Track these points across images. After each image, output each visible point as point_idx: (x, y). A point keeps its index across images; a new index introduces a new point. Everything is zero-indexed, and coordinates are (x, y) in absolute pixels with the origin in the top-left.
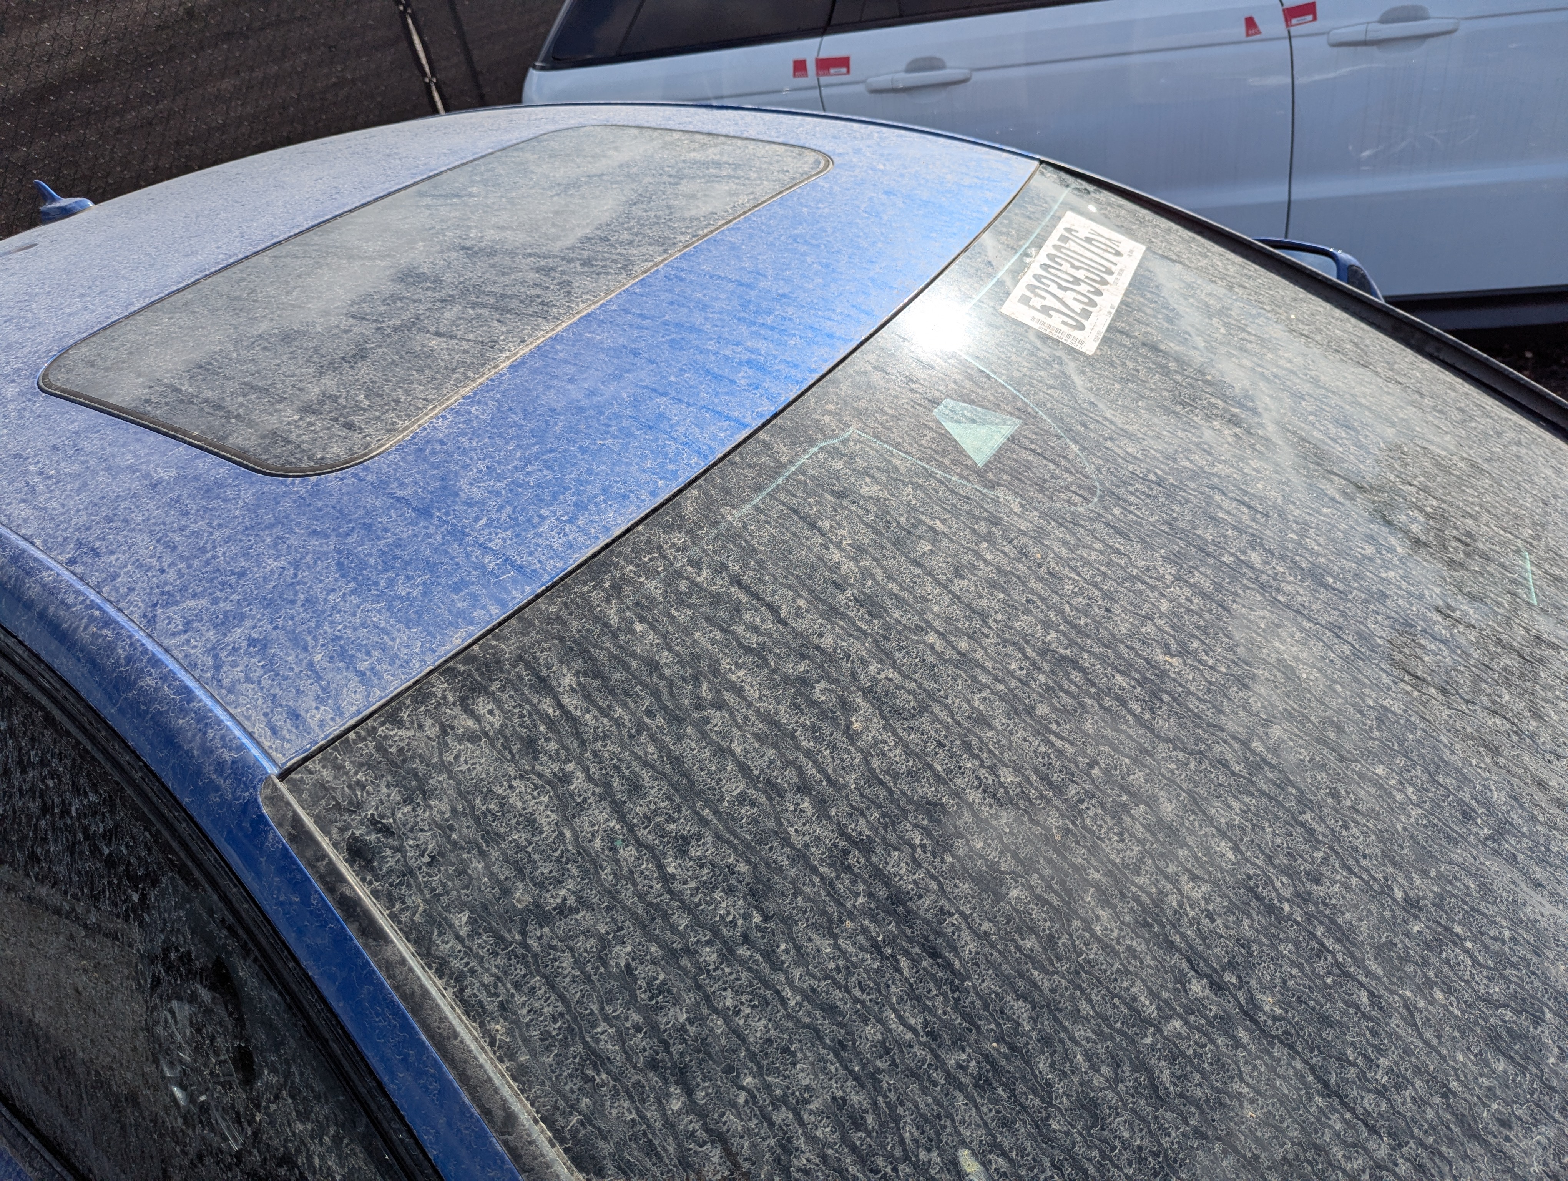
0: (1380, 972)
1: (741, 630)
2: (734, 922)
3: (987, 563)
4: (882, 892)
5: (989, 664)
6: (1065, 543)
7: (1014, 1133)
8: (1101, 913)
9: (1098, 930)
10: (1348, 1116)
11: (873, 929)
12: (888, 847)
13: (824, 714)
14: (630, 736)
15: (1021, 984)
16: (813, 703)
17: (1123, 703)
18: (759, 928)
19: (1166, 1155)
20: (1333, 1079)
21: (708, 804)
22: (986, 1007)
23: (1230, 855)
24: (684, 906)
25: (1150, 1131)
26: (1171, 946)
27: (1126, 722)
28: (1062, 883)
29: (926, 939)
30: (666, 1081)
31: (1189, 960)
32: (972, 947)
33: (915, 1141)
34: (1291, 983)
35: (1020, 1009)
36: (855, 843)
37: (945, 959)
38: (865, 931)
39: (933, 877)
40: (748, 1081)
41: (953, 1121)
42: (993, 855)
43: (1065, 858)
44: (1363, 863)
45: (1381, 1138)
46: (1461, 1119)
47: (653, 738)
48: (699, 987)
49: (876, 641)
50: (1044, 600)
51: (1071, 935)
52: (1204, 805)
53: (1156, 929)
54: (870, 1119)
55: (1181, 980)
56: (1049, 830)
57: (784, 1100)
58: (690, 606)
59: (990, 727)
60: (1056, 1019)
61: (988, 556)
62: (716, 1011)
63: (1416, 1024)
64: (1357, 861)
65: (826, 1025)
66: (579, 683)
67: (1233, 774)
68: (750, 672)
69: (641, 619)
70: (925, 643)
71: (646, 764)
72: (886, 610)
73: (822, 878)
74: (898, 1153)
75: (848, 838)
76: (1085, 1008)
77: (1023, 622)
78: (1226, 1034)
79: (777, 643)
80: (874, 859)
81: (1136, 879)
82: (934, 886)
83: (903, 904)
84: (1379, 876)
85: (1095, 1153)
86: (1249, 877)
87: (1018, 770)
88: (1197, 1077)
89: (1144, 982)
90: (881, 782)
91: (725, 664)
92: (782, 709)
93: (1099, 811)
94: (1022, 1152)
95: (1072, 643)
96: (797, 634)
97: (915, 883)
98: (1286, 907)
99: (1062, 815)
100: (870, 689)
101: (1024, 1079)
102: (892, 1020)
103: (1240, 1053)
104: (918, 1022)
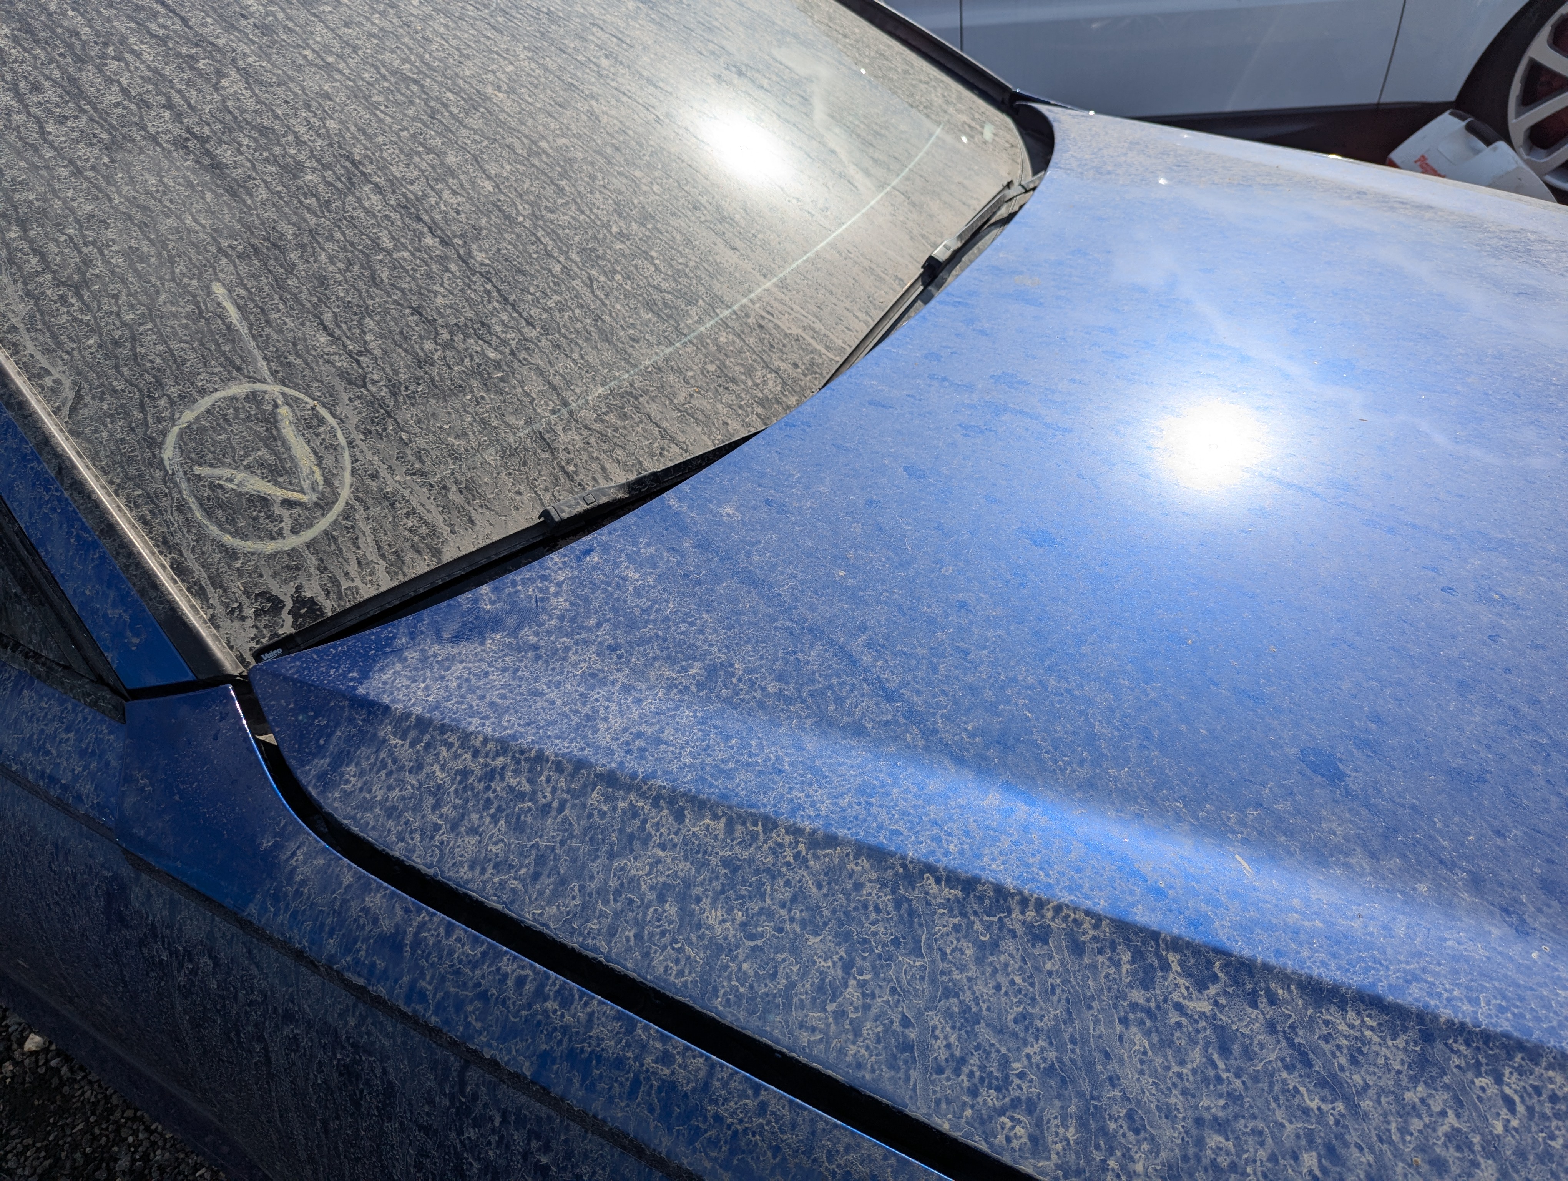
0: (578, 259)
1: (153, 26)
2: (88, 160)
3: (373, 24)
4: (206, 161)
5: (346, 72)
6: (446, 26)
7: (258, 281)
8: (372, 196)
9: (366, 204)
10: (515, 315)
11: (192, 177)
12: (220, 142)
13: (200, 74)
14: (42, 64)
15: (294, 218)
16: (193, 68)
17: (446, 106)
18: (105, 164)
19: (367, 307)
20: (512, 298)
21: (90, 103)
22: (263, 224)
23: (491, 189)
24: (52, 146)
25: (360, 296)
26: (419, 219)
27: (442, 115)
28: (350, 179)
29: (231, 187)
30: (10, 224)
31: (430, 228)
32: (265, 197)
33: (183, 274)
34: (503, 252)
35: (289, 231)
36: (196, 137)
37: (241, 198)
38: (185, 177)
39: (250, 161)
40: (71, 231)
41: (215, 269)
42: (301, 157)
43: (357, 168)
44: (595, 210)
45: (535, 328)
46: (601, 332)
47: (59, 67)
48: (49, 185)
49: (260, 48)
50: (410, 49)
51: (344, 203)
52: (483, 163)
53: (413, 210)
54: (153, 260)
55: (420, 236)
56: (352, 153)
57: (94, 243)
58: (116, 9)
59: (331, 100)
60: (313, 237)
61: (377, 21)
62: (59, 198)
63: (592, 286)
64: (591, 210)
65: (138, 215)
66: (13, 35)
67: (515, 153)
68: (152, 47)
69: (74, 10)
70: (300, 54)
71: (49, 78)
72: (277, 34)
73: (163, 149)
74: (168, 277)
75: (193, 134)
76: (338, 235)
77: (387, 56)
78: (441, 264)
79: (179, 36)
80: (207, 146)
81: (408, 186)
82: (249, 165)
83: (221, 169)
84: (605, 219)
85: (316, 300)
86: (499, 200)
87: (341, 122)
88: (408, 279)
89: (390, 232)
90: (230, 112)
91: (132, 40)
92: (168, 68)
93: (397, 152)
94: (260, 290)
95: (420, 72)
96: (197, 34)
97: (235, 161)
98: (521, 219)
99: (366, 149)
100: (243, 69)
101: (276, 259)
102: (188, 219)
103: (447, 274)
104: (208, 223)
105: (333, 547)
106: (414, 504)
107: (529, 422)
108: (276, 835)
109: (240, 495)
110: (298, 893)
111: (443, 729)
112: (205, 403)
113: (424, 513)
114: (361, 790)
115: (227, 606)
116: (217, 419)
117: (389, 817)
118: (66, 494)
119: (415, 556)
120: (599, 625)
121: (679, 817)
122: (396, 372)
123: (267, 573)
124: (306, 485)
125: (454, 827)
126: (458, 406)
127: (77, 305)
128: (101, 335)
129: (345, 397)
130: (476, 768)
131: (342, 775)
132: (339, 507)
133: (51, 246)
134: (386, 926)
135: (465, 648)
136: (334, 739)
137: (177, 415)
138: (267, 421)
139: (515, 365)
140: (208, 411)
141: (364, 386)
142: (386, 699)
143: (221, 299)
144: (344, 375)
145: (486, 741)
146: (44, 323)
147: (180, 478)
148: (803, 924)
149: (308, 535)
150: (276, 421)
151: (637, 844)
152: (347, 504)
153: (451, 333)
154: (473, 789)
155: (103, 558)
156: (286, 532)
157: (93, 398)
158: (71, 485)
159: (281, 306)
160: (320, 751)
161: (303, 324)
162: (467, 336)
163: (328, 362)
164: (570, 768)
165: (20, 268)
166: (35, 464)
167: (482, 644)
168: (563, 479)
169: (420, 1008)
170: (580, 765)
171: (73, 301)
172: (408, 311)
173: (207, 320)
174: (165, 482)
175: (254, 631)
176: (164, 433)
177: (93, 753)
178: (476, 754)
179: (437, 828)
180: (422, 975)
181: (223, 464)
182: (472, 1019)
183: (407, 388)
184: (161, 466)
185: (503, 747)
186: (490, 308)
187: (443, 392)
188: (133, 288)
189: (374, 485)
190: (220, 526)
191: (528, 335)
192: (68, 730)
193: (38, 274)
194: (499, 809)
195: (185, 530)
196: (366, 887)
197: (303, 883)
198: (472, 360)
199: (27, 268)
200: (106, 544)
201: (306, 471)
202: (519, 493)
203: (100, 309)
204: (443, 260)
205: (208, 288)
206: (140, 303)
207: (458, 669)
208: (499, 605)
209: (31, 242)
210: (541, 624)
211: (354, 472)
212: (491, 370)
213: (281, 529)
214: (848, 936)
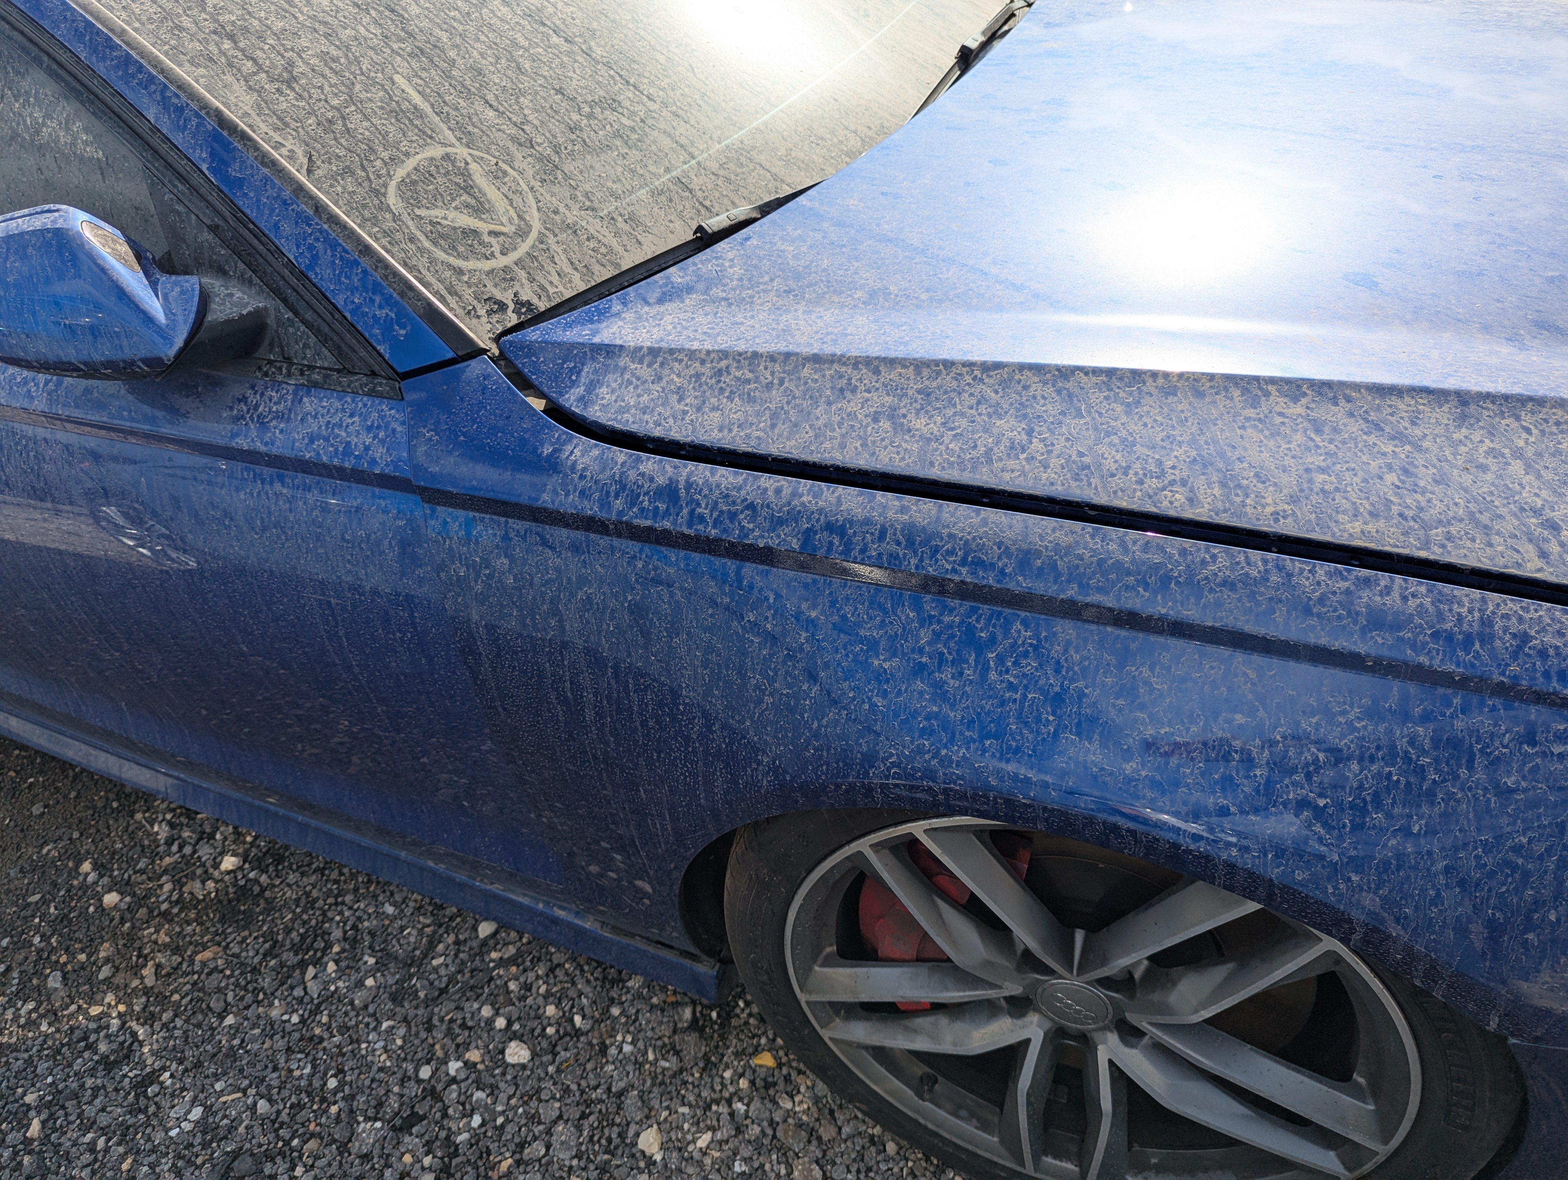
0: (677, 52)
7: (429, 73)
9: (499, 14)
10: (638, 93)
15: (445, 26)
19: (520, 90)
20: (632, 81)
22: (421, 31)
25: (512, 82)
26: (544, 25)
30: (221, 38)
31: (554, 31)
32: (417, 11)
33: (369, 70)
34: (616, 47)
35: (444, 36)
37: (399, 13)
40: (271, 42)
41: (393, 66)
45: (655, 102)
51: (481, 14)
53: (536, 18)
54: (342, 60)
55: (548, 37)
57: (292, 50)
60: (464, 40)
62: (254, 18)
65: (322, 29)
74: (358, 72)
76: (483, 38)
78: (570, 57)
85: (478, 85)
88: (546, 68)
89: (523, 34)
94: (433, 79)
101: (439, 57)
102: (362, 30)
103: (576, 65)
104: (378, 32)
105: (536, 264)
106: (592, 231)
107: (668, 170)
108: (552, 444)
109: (455, 229)
110: (582, 477)
111: (671, 351)
112: (411, 163)
113: (601, 237)
114: (616, 401)
115: (464, 308)
116: (423, 175)
117: (644, 413)
118: (326, 226)
119: (601, 268)
120: (772, 280)
121: (877, 372)
122: (555, 137)
123: (490, 285)
124: (504, 220)
125: (699, 409)
126: (610, 160)
127: (292, 95)
128: (317, 116)
129: (519, 156)
130: (706, 370)
131: (597, 395)
132: (534, 235)
133: (259, 53)
134: (661, 480)
135: (669, 306)
136: (583, 374)
137: (392, 173)
138: (463, 174)
139: (647, 129)
140: (415, 169)
141: (532, 147)
142: (619, 342)
143: (403, 87)
144: (513, 139)
145: (708, 352)
146: (270, 109)
147: (405, 217)
148: (989, 415)
149: (514, 256)
150: (470, 175)
151: (848, 394)
152: (540, 233)
153: (591, 107)
154: (707, 384)
155: (365, 272)
156: (497, 254)
157: (323, 162)
158: (328, 219)
159: (452, 91)
160: (574, 384)
161: (472, 103)
162: (603, 109)
163: (499, 130)
164: (782, 358)
165: (239, 70)
166: (295, 206)
167: (683, 302)
168: (703, 210)
169: (701, 527)
170: (788, 355)
171: (288, 92)
172: (552, 92)
173: (397, 102)
174: (395, 221)
175: (490, 326)
176: (385, 186)
177: (379, 427)
178: (703, 362)
179: (685, 413)
180: (699, 505)
181: (437, 207)
182: (745, 523)
183: (566, 148)
184: (388, 209)
185: (724, 354)
186: (616, 88)
187: (595, 150)
188: (333, 82)
189: (557, 218)
190: (445, 251)
191: (652, 108)
192: (352, 415)
193: (255, 74)
194: (732, 392)
195: (419, 255)
196: (638, 460)
197: (585, 469)
198: (612, 126)
199: (245, 70)
200: (365, 262)
201: (501, 210)
202: (671, 221)
203: (310, 97)
204: (569, 53)
205: (391, 79)
206: (340, 91)
207: (668, 319)
208: (688, 278)
209: (243, 51)
210: (726, 285)
211: (539, 209)
212: (629, 133)
213: (492, 252)
214: (1025, 416)
